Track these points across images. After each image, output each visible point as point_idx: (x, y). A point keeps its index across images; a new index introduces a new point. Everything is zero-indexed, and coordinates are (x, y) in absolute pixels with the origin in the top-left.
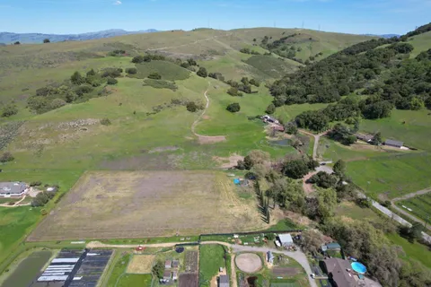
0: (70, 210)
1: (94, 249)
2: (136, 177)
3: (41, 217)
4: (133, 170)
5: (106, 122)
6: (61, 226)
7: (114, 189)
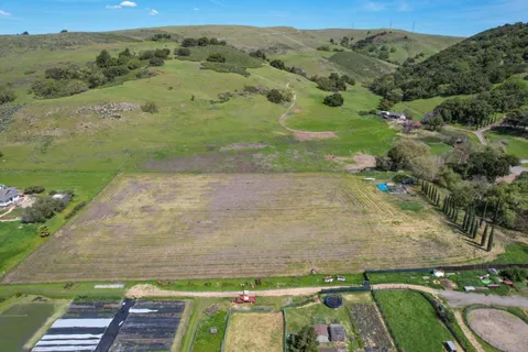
0: (94, 229)
1: (145, 299)
2: (206, 181)
3: (38, 241)
4: (198, 172)
5: (150, 108)
6: (76, 255)
7: (170, 198)
